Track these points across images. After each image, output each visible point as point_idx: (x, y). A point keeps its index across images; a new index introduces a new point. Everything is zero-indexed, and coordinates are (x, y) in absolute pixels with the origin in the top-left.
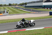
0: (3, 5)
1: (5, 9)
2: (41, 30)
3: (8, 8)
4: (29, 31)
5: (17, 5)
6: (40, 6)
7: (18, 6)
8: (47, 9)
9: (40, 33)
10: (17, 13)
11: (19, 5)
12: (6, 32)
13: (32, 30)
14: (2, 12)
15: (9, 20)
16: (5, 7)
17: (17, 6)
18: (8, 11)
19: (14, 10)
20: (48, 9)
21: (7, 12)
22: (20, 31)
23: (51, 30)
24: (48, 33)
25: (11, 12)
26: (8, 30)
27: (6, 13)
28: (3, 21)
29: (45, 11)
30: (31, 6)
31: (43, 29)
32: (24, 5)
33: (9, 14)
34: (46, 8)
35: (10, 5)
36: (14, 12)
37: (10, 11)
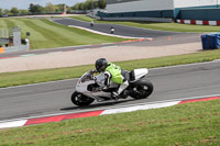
0: (7, 11)
1: (12, 26)
2: (165, 110)
3: (28, 24)
4: (114, 117)
5: (63, 10)
6: (162, 12)
7: (68, 13)
8: (193, 23)
9: (161, 126)
10: (67, 45)
11: (74, 8)
12: (20, 123)
13: (128, 114)
15: (31, 75)
16: (13, 19)
17: (65, 15)
18: (28, 34)
19: (52, 32)
20: (198, 22)
21: (23, 42)
22: (76, 119)
23: (209, 113)
24: (197, 124)
25: (40, 42)
26: (27, 115)
27: (17, 47)
29: (184, 32)
30: (122, 15)
31: (177, 107)
32: (96, 11)
33: (31, 47)
34: (189, 22)
35: (35, 10)
36: (55, 40)
37: (35, 35)
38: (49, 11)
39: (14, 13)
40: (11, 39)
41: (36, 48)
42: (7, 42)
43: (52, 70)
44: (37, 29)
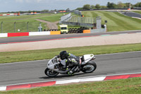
0: (92, 7)
1: (96, 17)
3: (106, 15)
5: (128, 7)
7: (132, 9)
14: (88, 27)
15: (108, 48)
16: (96, 12)
17: (129, 10)
21: (103, 27)
25: (113, 27)
27: (99, 29)
28: (92, 49)
33: (108, 30)
35: (110, 6)
37: (111, 23)
38: (120, 7)
39: (97, 8)
40: (95, 25)
41: (110, 31)
42: (92, 26)
43: (121, 45)
44: (112, 18)
